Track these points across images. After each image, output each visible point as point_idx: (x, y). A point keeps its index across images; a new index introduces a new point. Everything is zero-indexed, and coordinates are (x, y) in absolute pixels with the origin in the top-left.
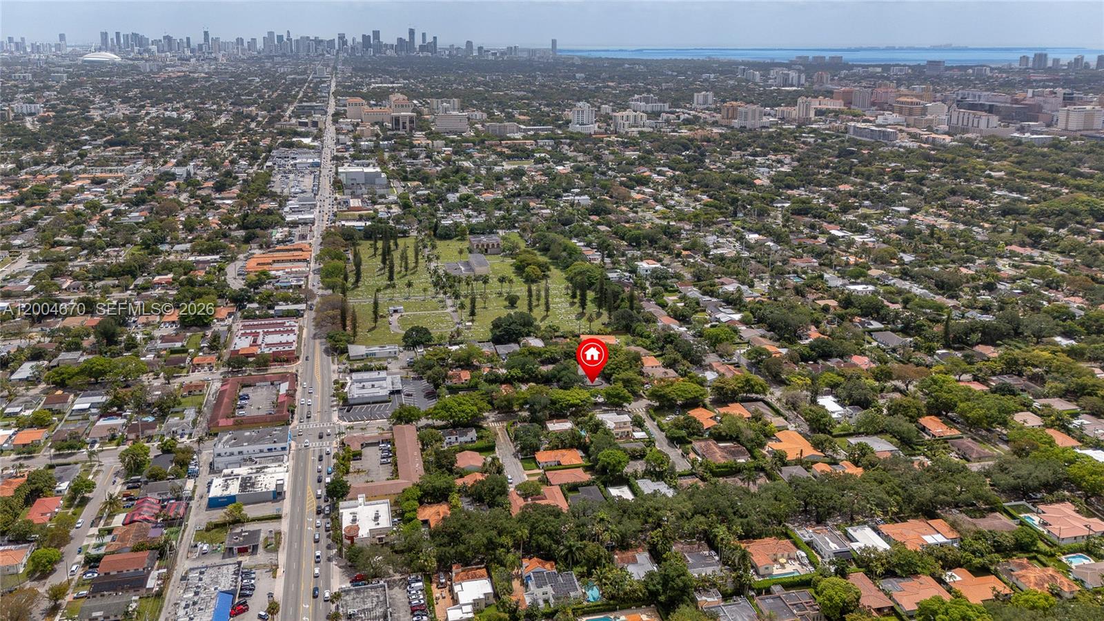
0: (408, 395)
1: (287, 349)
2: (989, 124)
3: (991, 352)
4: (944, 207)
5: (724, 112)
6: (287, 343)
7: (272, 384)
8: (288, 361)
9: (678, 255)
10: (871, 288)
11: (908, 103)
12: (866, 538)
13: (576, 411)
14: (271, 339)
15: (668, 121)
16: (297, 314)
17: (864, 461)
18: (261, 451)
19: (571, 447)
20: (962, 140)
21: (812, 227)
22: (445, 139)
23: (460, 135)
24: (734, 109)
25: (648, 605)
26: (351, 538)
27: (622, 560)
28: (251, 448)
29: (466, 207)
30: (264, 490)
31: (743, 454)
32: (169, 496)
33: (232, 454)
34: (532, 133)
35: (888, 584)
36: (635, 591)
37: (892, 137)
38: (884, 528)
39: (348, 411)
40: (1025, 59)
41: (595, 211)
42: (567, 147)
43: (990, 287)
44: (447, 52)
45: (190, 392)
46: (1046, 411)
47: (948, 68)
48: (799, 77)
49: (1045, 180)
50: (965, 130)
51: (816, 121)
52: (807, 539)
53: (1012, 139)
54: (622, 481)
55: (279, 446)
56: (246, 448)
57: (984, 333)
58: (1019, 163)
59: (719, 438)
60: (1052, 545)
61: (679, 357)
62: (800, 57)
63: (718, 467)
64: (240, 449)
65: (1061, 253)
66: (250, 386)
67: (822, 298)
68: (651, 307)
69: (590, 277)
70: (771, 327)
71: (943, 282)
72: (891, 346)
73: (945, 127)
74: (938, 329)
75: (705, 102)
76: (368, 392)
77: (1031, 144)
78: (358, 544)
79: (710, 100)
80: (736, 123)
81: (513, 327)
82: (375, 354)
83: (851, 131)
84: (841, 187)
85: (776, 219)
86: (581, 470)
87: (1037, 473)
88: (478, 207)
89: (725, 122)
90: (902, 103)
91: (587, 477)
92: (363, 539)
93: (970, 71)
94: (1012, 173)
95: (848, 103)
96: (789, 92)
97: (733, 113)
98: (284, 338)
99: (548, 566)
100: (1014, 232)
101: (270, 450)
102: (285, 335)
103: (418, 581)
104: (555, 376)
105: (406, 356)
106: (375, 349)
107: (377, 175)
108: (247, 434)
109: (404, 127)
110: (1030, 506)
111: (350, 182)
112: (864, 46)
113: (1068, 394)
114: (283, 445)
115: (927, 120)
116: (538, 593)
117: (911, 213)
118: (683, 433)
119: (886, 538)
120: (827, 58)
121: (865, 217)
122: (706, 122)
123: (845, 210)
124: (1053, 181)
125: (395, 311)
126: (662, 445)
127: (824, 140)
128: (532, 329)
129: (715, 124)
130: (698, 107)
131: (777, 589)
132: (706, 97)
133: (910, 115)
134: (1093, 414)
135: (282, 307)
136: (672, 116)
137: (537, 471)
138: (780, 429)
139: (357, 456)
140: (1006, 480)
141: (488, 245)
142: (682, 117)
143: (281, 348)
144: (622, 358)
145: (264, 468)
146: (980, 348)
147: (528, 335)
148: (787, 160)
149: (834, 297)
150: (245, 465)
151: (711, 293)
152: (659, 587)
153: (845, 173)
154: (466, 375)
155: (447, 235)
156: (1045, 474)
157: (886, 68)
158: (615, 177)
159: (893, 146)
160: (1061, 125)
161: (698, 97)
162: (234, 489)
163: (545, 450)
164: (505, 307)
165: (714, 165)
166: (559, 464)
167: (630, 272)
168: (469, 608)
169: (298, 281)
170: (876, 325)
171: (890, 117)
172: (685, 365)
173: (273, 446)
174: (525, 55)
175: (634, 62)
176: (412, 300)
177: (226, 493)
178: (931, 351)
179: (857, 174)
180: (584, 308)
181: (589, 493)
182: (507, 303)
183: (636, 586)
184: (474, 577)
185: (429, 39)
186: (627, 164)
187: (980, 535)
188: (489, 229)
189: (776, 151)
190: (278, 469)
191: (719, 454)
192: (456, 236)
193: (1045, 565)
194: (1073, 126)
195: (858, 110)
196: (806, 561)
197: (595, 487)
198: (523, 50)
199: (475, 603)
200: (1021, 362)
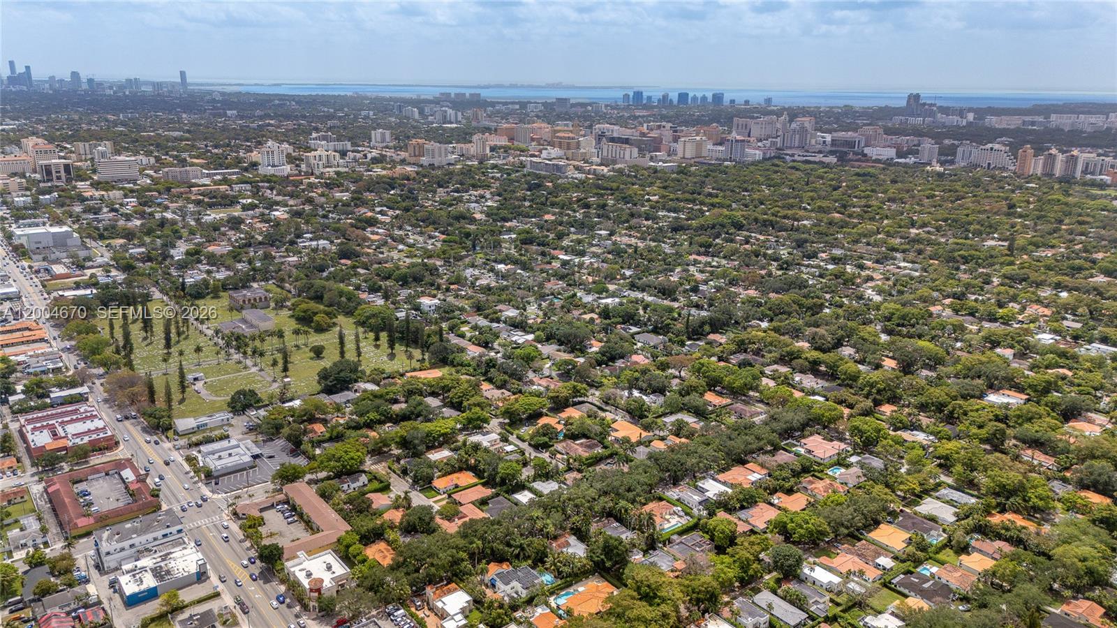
0: (271, 457)
1: (102, 435)
2: (630, 155)
3: (720, 338)
4: (630, 228)
5: (411, 149)
6: (97, 429)
7: (107, 474)
8: (109, 448)
9: (448, 290)
10: (617, 300)
11: (565, 138)
12: (713, 488)
13: (445, 440)
14: (72, 429)
15: (355, 160)
16: (81, 399)
17: (684, 432)
18: (155, 539)
19: (460, 470)
20: (613, 170)
21: (543, 254)
22: (122, 189)
23: (135, 184)
24: (421, 146)
25: (593, 575)
26: (319, 591)
27: (559, 546)
28: (143, 539)
29: (199, 262)
30: (186, 574)
31: (597, 446)
32: (73, 606)
33: (123, 549)
34: (219, 177)
35: (742, 514)
36: (585, 566)
37: (563, 170)
38: (721, 477)
39: (216, 484)
40: (626, 96)
41: (344, 254)
42: (269, 191)
43: (695, 290)
44: (47, 86)
45: (9, 502)
46: (777, 375)
47: (573, 105)
48: (456, 114)
49: (687, 201)
50: (614, 162)
51: (491, 158)
52: (676, 497)
53: (649, 168)
54: (521, 487)
55: (174, 529)
56: (137, 540)
57: (711, 325)
58: (665, 188)
59: (574, 437)
60: (820, 464)
61: (506, 377)
62: (442, 94)
63: (587, 459)
64: (131, 542)
65: (725, 257)
66: (81, 481)
67: (585, 313)
68: (454, 340)
69: (383, 319)
70: (561, 343)
71: (664, 289)
72: (652, 344)
73: (599, 160)
74: (679, 326)
75: (383, 140)
76: (228, 462)
77: (663, 171)
78: (326, 594)
79: (388, 139)
80: (424, 160)
81: (342, 374)
82: (206, 424)
83: (529, 166)
84: (547, 217)
85: (509, 249)
86: (480, 486)
87: (797, 418)
88: (213, 260)
89: (412, 160)
90: (561, 138)
91: (488, 492)
92: (329, 589)
93: (590, 108)
94: (663, 197)
95: (511, 139)
96: (452, 129)
97: (420, 152)
98: (90, 425)
99: (505, 566)
100: (691, 244)
101: (165, 536)
102: (88, 422)
103: (398, 609)
104: (412, 413)
105: (240, 422)
106: (204, 420)
107: (67, 235)
108: (128, 526)
109: (59, 178)
110: (795, 442)
111: (34, 246)
112: (492, 84)
113: (782, 360)
114: (179, 527)
115: (582, 153)
116: (507, 589)
117: (611, 235)
118: (546, 439)
119: (724, 483)
120: (467, 95)
121: (579, 242)
122: (393, 161)
123: (560, 236)
124: (693, 201)
125: (196, 379)
126: (531, 453)
127: (509, 174)
128: (359, 374)
129: (403, 162)
130: (377, 144)
131: (675, 537)
132: (383, 135)
133: (568, 149)
134: (801, 372)
135: (56, 393)
136: (358, 155)
137: (439, 497)
138: (614, 421)
139: (261, 522)
140: (777, 426)
141: (255, 299)
142: (369, 156)
143: (94, 436)
144: (466, 385)
145: (168, 554)
146: (712, 337)
147: (356, 381)
148: (488, 196)
149: (592, 311)
150: (144, 557)
151: (498, 321)
152: (603, 557)
153: (543, 204)
154: (319, 428)
155: (199, 293)
156: (801, 417)
157: (523, 105)
158: (339, 219)
159: (567, 177)
160: (680, 154)
161: (376, 134)
162: (150, 582)
163: (439, 477)
164: (311, 359)
165: (429, 203)
166: (457, 486)
167: (416, 310)
168: (460, 617)
169: (55, 363)
170: (634, 329)
171: (552, 151)
172: (515, 384)
173: (168, 531)
174: (149, 89)
175: (282, 98)
176: (205, 365)
177: (143, 587)
178: (682, 344)
179: (553, 205)
180: (392, 349)
181: (499, 502)
182: (312, 355)
183: (585, 561)
184: (450, 592)
185: (20, 69)
186: (343, 205)
187: (781, 467)
188: (242, 283)
189: (475, 187)
190: (185, 552)
191: (579, 449)
192: (208, 294)
193: (822, 479)
194: (688, 155)
195: (523, 146)
196: (682, 514)
197: (501, 497)
198: (147, 83)
199: (463, 611)
200: (747, 341)
